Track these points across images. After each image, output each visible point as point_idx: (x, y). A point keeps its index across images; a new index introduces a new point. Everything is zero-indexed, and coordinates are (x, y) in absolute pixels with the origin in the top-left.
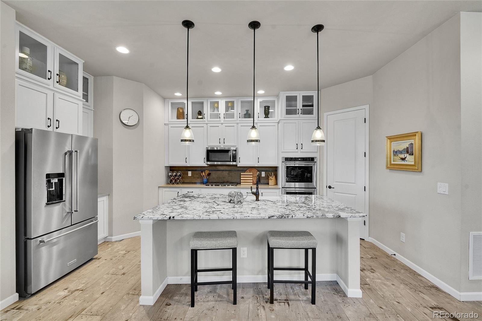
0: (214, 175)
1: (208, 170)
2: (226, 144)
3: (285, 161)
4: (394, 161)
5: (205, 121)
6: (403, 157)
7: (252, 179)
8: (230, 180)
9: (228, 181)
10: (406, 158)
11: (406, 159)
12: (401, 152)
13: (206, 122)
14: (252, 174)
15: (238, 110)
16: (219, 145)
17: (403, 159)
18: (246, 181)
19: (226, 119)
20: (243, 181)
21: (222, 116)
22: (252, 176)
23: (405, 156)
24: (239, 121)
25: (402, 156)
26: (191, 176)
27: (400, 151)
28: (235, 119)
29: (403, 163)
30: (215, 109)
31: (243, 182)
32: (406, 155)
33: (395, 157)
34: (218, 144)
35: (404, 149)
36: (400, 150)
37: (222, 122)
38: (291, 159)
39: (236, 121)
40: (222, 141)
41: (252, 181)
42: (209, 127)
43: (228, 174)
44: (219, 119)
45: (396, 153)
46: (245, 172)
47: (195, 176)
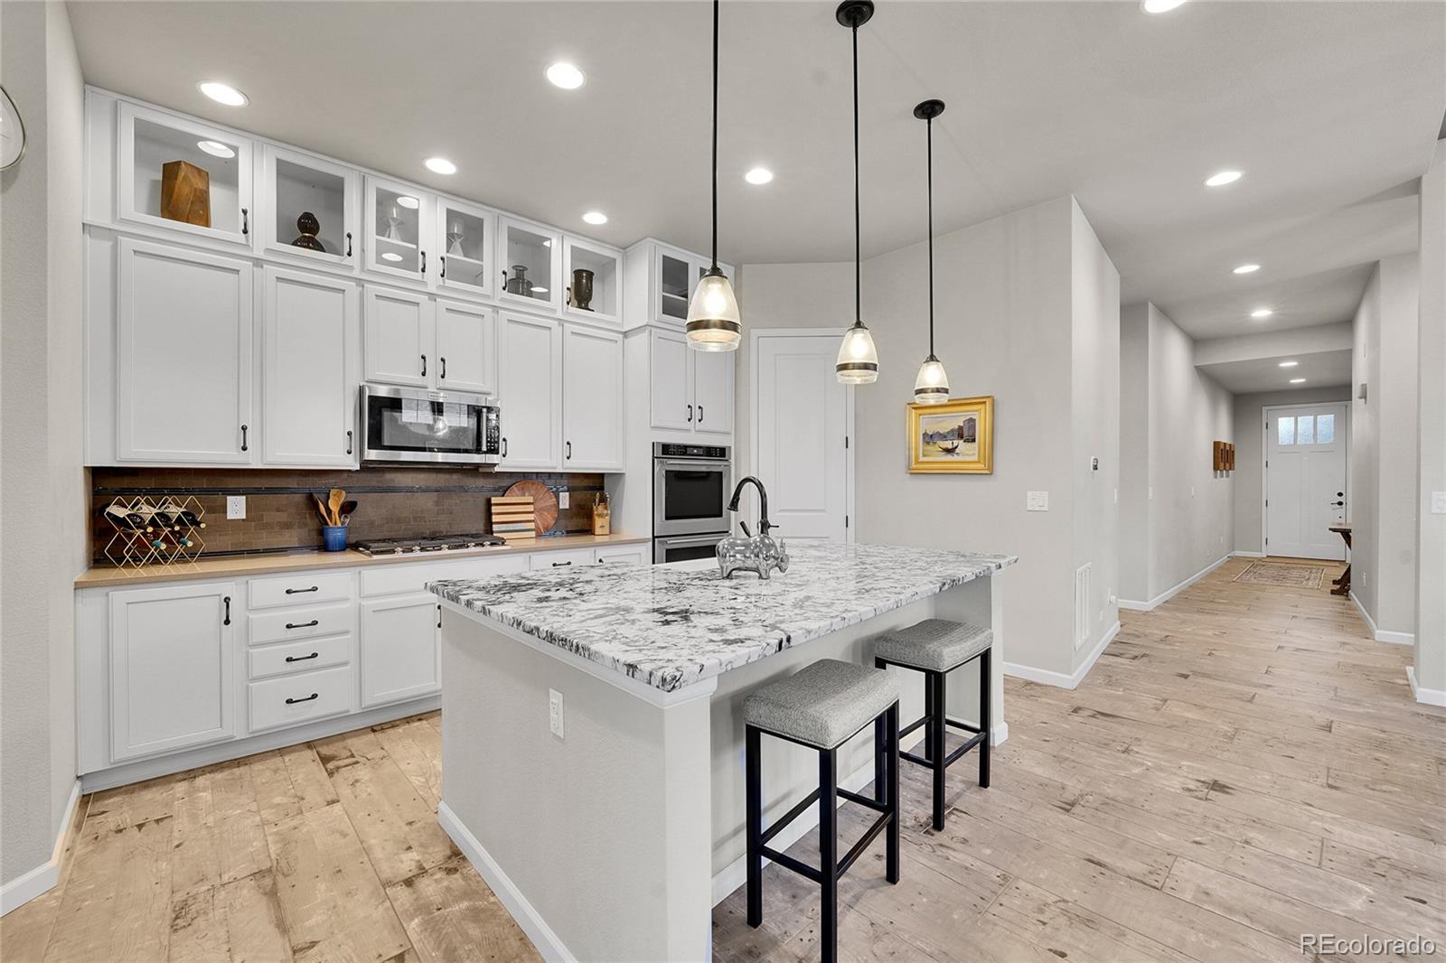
0: (372, 509)
1: (343, 488)
2: (450, 381)
3: (663, 454)
4: (924, 455)
5: (351, 268)
6: (950, 447)
7: (531, 517)
8: (444, 528)
9: (435, 532)
10: (956, 447)
11: (957, 451)
12: (944, 437)
13: (356, 273)
14: (532, 501)
15: (496, 258)
16: (420, 383)
17: (949, 451)
18: (511, 527)
19: (449, 283)
20: (504, 527)
21: (434, 266)
22: (531, 508)
23: (955, 445)
24: (502, 300)
25: (948, 445)
26: (244, 516)
27: (940, 434)
28: (487, 287)
29: (949, 458)
30: (389, 226)
31: (504, 529)
32: (956, 443)
33: (929, 448)
34: (416, 378)
35: (952, 431)
36: (941, 432)
37: (432, 289)
38: (683, 450)
39: (487, 297)
40: (433, 366)
41: (532, 526)
42: (370, 300)
43: (437, 503)
44: (418, 275)
45: (929, 438)
46: (503, 496)
47: (270, 517)
